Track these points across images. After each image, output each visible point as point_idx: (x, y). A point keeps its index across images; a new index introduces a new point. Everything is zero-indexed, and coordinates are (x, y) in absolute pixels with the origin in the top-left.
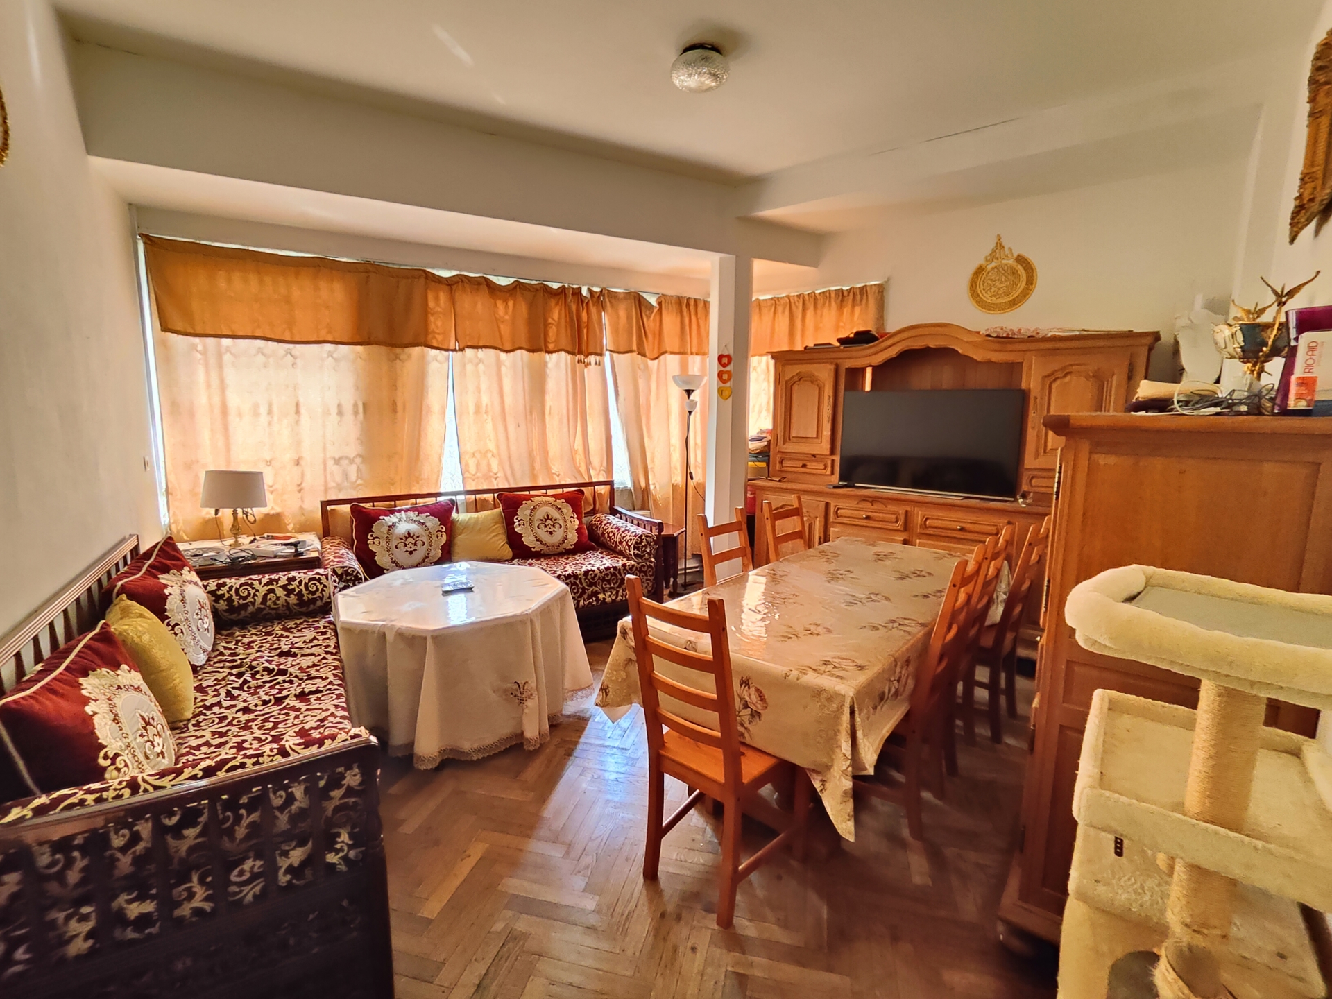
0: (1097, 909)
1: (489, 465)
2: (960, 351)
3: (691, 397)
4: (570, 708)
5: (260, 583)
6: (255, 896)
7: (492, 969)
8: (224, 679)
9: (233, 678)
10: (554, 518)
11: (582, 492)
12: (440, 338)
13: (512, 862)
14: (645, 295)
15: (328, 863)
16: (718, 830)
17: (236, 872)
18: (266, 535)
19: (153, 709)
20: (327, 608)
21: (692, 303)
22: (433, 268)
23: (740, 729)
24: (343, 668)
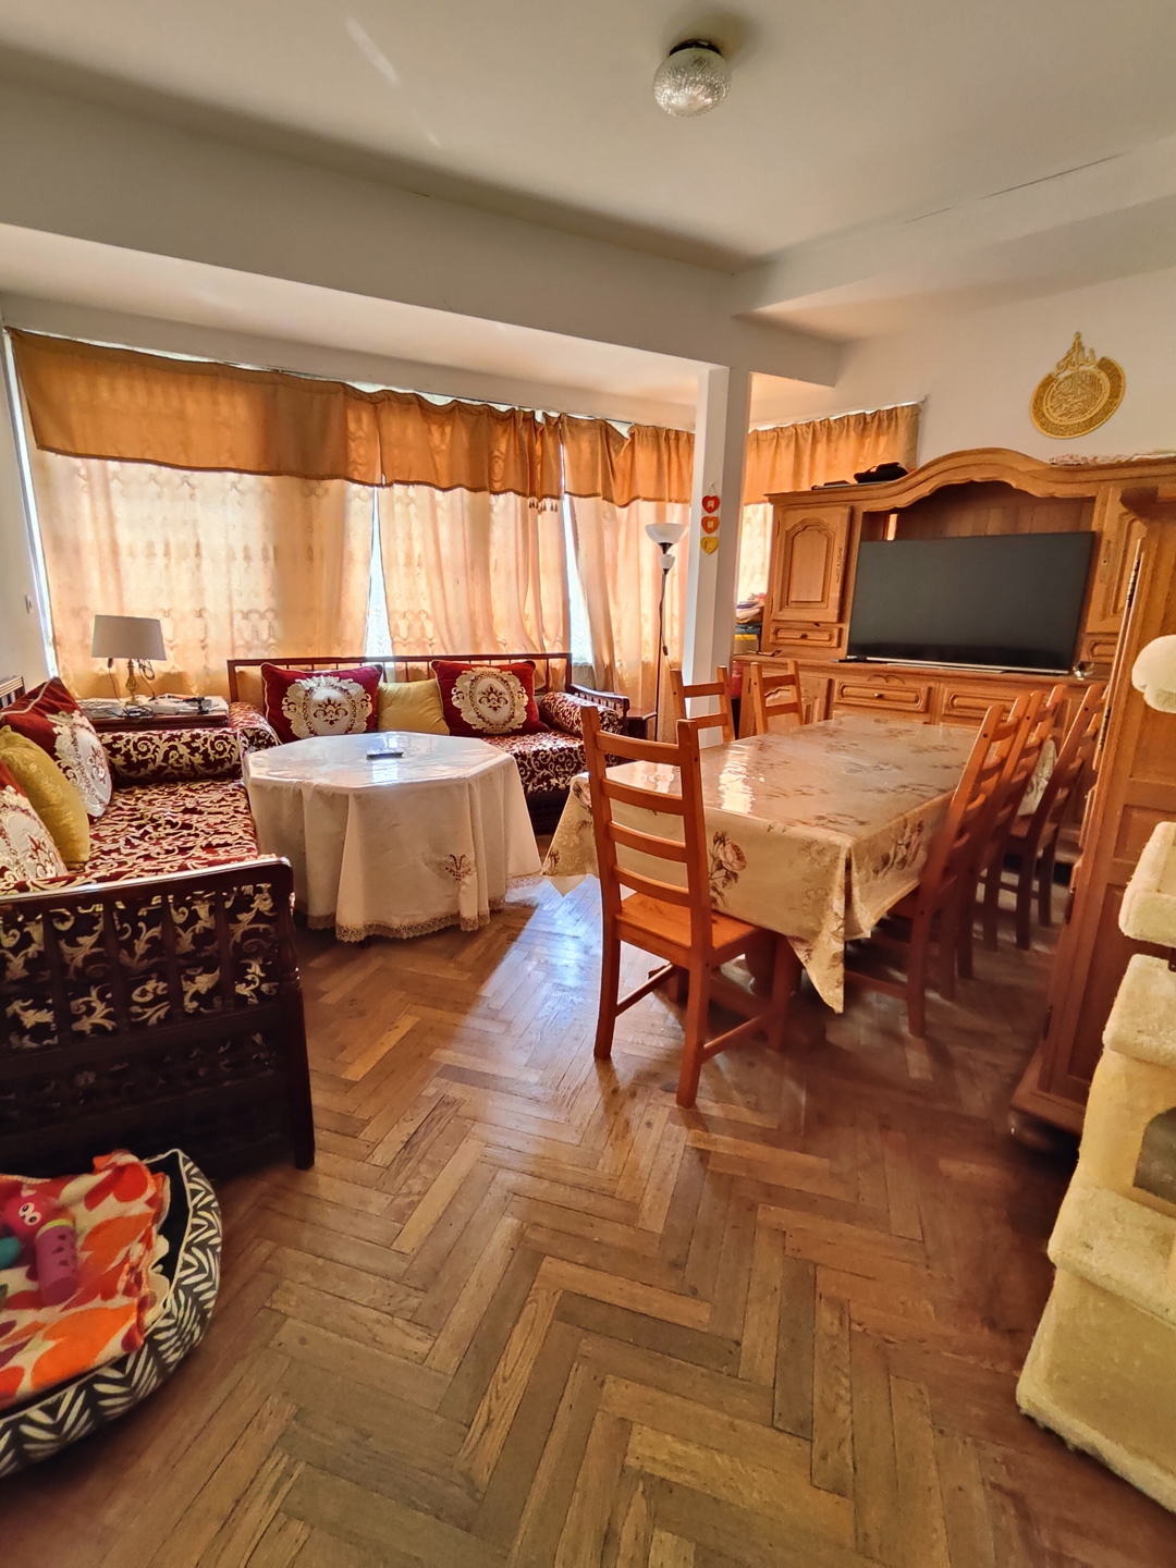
0: (1138, 1060)
1: (423, 628)
2: (1014, 485)
3: (669, 552)
4: (514, 895)
5: (161, 739)
6: (159, 1018)
7: (422, 1130)
8: (123, 830)
9: (133, 829)
10: (499, 691)
11: (533, 665)
12: (362, 469)
13: (447, 1036)
14: (614, 424)
15: (239, 994)
16: (681, 1017)
17: (138, 991)
18: (166, 695)
19: (41, 833)
20: (235, 772)
21: (672, 436)
22: (353, 381)
23: (713, 894)
24: (255, 827)
